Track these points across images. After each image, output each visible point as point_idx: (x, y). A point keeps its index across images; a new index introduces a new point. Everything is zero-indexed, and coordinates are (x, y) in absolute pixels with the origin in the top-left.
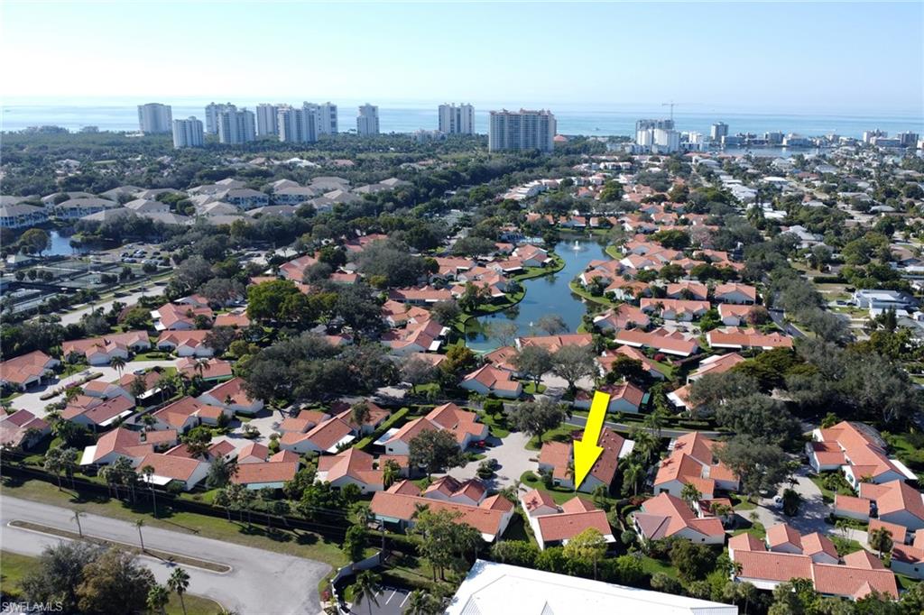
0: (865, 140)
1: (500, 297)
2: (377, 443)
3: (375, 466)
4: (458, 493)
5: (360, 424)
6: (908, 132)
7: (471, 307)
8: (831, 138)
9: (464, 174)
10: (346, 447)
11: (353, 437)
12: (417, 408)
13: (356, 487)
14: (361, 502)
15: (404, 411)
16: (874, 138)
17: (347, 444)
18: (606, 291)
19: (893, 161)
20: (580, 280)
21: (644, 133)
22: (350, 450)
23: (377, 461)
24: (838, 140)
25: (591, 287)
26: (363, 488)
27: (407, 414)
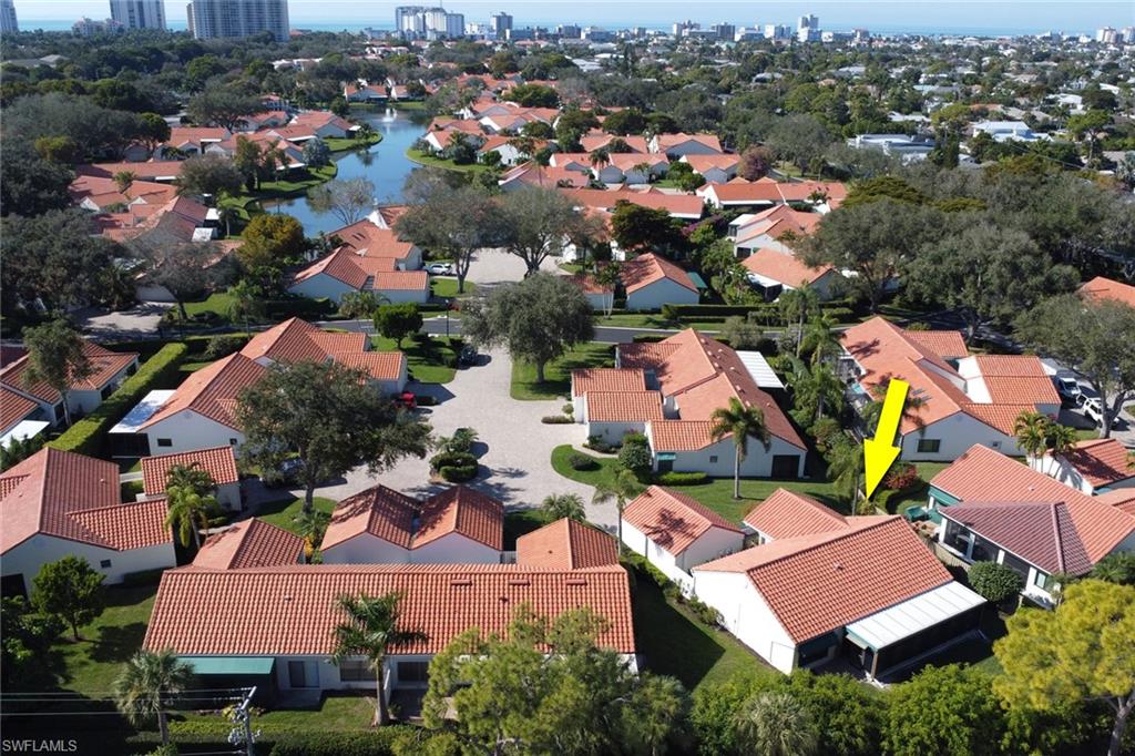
0: (675, 32)
1: (299, 168)
2: (118, 429)
3: (128, 493)
4: (431, 535)
5: (61, 386)
6: (723, 24)
7: (250, 184)
8: (636, 32)
9: (169, 53)
10: (27, 448)
11: (42, 425)
12: (204, 344)
13: (83, 569)
14: (108, 612)
15: (172, 350)
16: (687, 30)
17: (28, 442)
18: (481, 153)
19: (727, 46)
20: (427, 144)
21: (412, 18)
22: (39, 460)
23: (136, 476)
24: (644, 34)
25: (455, 148)
26: (106, 564)
27: (181, 359)
